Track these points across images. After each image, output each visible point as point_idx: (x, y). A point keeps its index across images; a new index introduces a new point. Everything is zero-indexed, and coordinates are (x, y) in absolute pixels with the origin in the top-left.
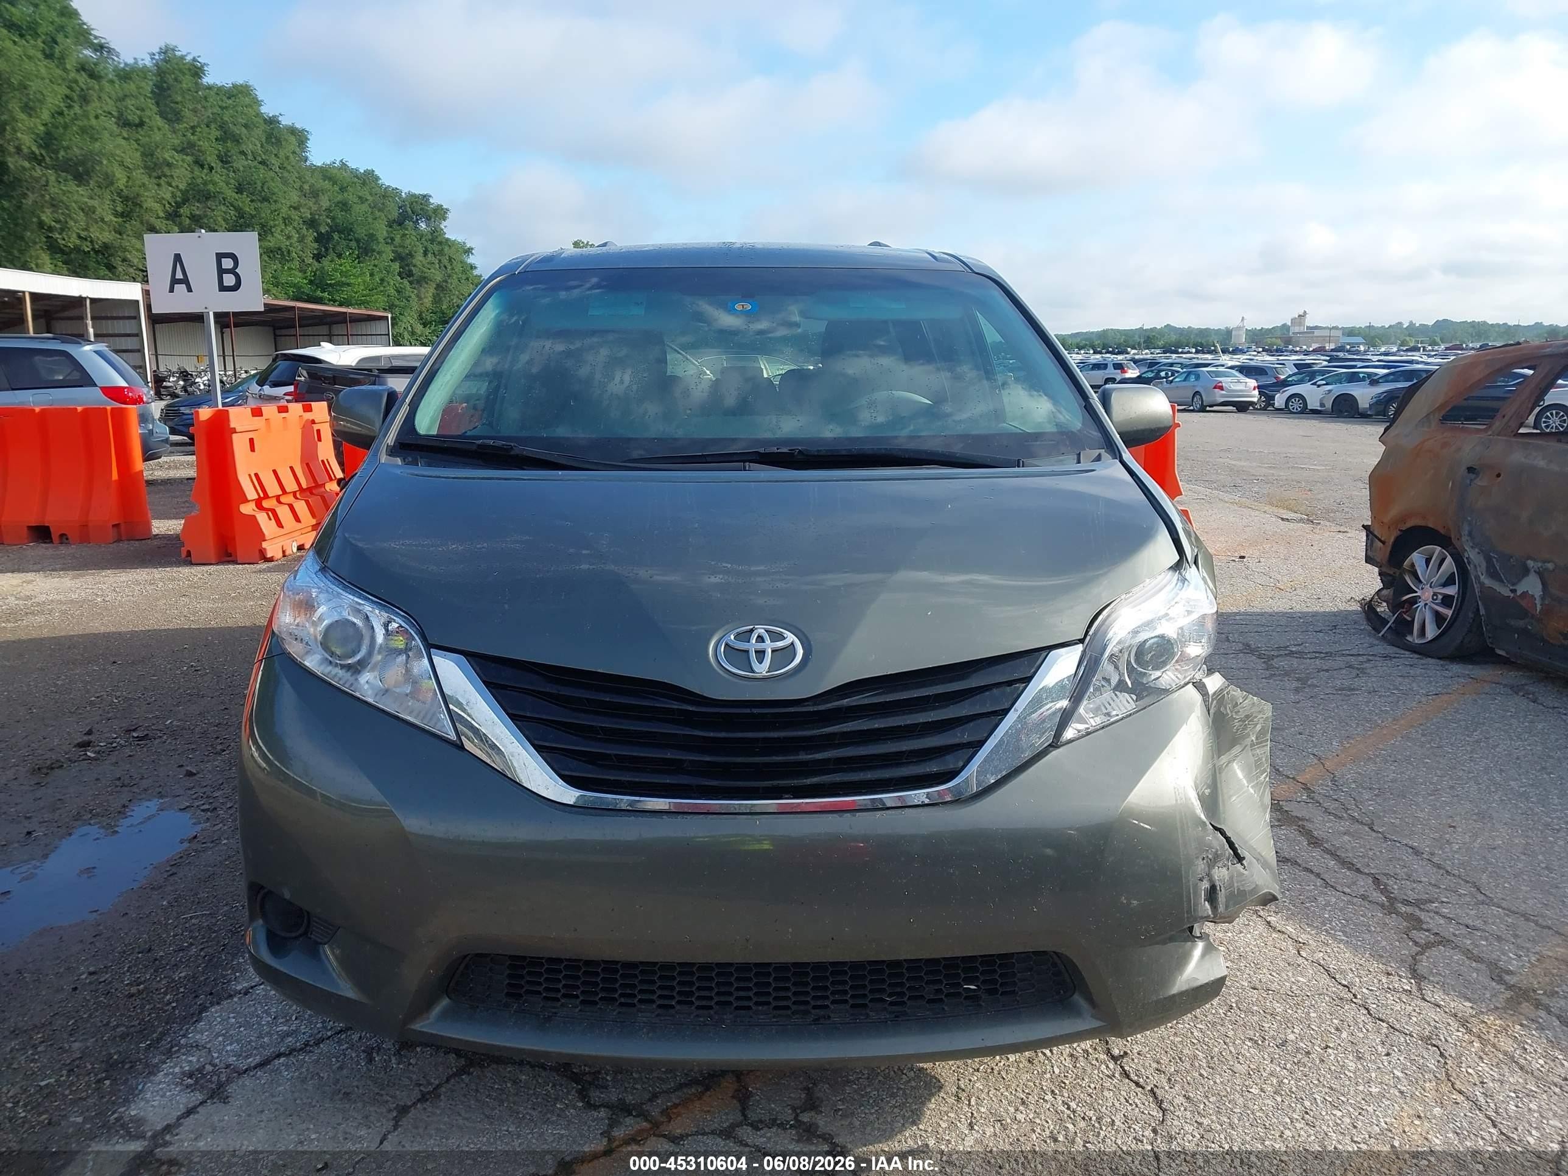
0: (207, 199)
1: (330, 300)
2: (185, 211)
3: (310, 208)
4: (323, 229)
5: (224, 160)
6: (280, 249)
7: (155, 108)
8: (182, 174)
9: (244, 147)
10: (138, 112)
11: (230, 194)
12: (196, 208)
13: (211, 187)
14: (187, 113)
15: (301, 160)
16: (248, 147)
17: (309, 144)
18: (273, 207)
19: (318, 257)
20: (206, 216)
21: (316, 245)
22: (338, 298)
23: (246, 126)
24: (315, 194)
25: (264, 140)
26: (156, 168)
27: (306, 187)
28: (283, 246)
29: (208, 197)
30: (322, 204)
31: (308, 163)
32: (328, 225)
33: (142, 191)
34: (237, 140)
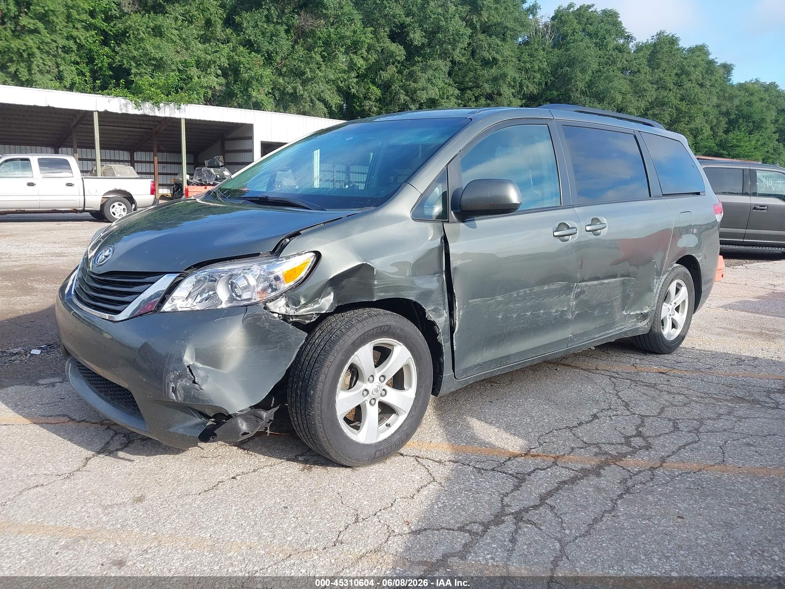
0: (663, 105)
1: (727, 155)
2: (650, 112)
3: (727, 106)
4: (733, 117)
5: (679, 85)
6: (697, 129)
7: (646, 63)
8: (652, 94)
9: (691, 77)
10: (638, 66)
11: (676, 102)
12: (656, 111)
13: (666, 99)
14: (663, 64)
15: (727, 81)
16: (694, 77)
17: (733, 71)
18: (699, 106)
19: (726, 132)
20: (660, 114)
21: (726, 126)
22: (732, 154)
23: (695, 66)
24: (731, 98)
25: (704, 72)
26: (639, 93)
27: (726, 95)
28: (699, 127)
29: (663, 104)
30: (734, 103)
31: (731, 82)
32: (736, 114)
33: (629, 104)
34: (688, 74)
